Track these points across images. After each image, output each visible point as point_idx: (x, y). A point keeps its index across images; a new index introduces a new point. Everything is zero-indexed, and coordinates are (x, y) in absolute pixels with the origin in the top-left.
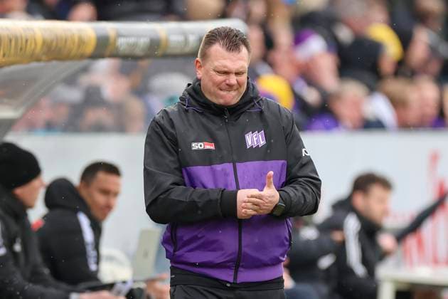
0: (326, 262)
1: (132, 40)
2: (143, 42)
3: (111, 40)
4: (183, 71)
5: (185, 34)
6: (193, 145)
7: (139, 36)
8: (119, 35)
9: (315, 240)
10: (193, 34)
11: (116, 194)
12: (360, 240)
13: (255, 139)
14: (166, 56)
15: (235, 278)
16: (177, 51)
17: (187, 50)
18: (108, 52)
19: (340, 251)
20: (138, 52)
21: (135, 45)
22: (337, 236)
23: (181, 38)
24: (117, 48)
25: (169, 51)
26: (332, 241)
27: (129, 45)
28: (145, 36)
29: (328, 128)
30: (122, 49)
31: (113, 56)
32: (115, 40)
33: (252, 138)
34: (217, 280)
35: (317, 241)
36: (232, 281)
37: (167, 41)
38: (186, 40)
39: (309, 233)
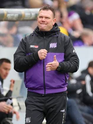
0: (79, 91)
1: (12, 15)
2: (16, 15)
3: (5, 15)
4: (30, 26)
5: (30, 13)
6: (31, 46)
7: (15, 14)
8: (8, 13)
9: (75, 84)
10: (33, 13)
11: (9, 69)
12: (91, 84)
13: (53, 45)
14: (24, 20)
15: (45, 92)
16: (28, 19)
17: (31, 18)
18: (4, 19)
19: (84, 87)
20: (14, 19)
21: (13, 17)
22: (83, 83)
23: (29, 14)
24: (7, 18)
25: (25, 19)
26: (81, 84)
27: (11, 16)
28: (17, 13)
29: (80, 45)
30: (9, 18)
31: (5, 20)
32: (6, 15)
33: (52, 45)
34: (39, 94)
35: (76, 84)
36: (44, 94)
37: (24, 15)
38: (31, 15)
39: (73, 82)
